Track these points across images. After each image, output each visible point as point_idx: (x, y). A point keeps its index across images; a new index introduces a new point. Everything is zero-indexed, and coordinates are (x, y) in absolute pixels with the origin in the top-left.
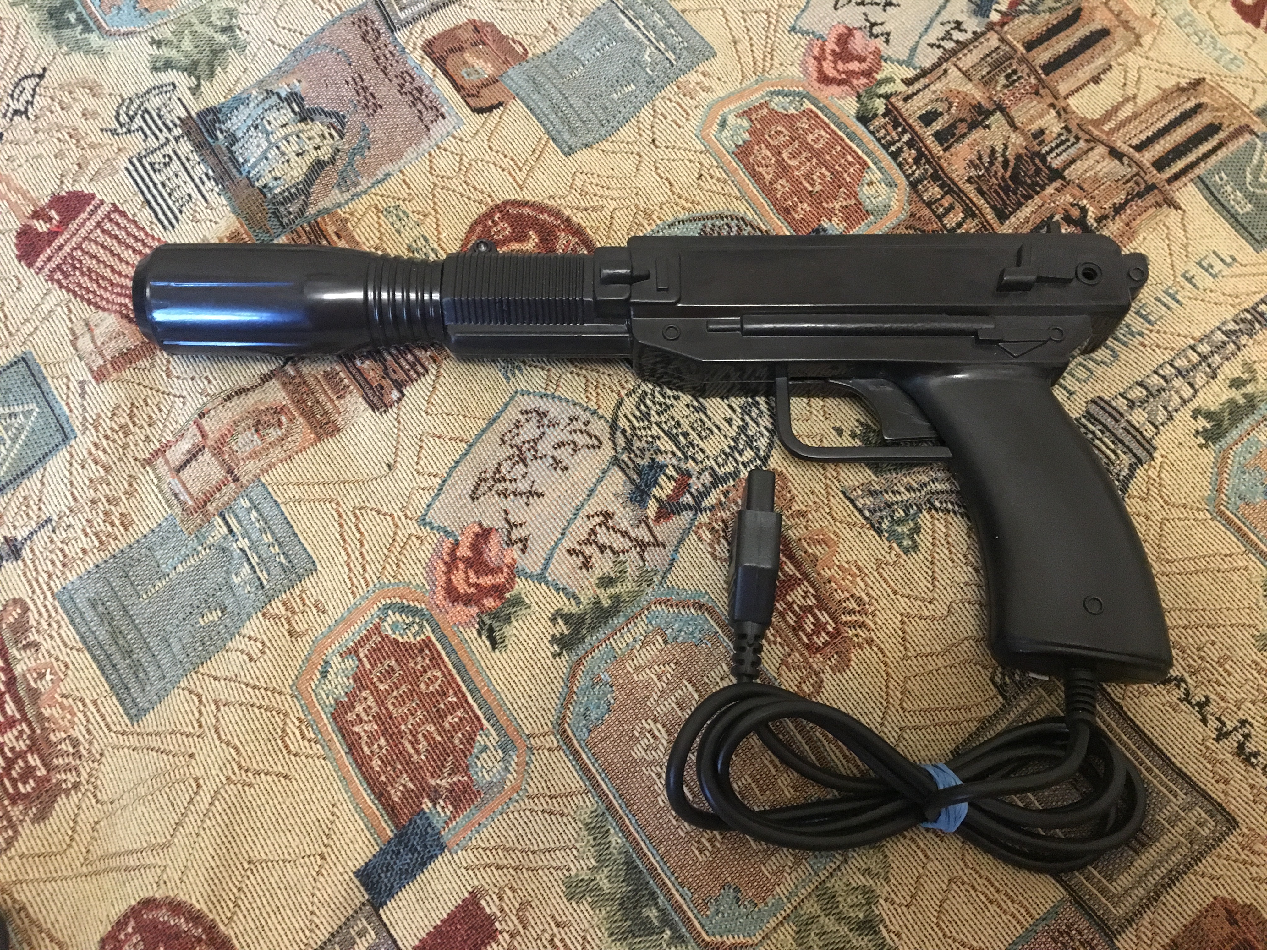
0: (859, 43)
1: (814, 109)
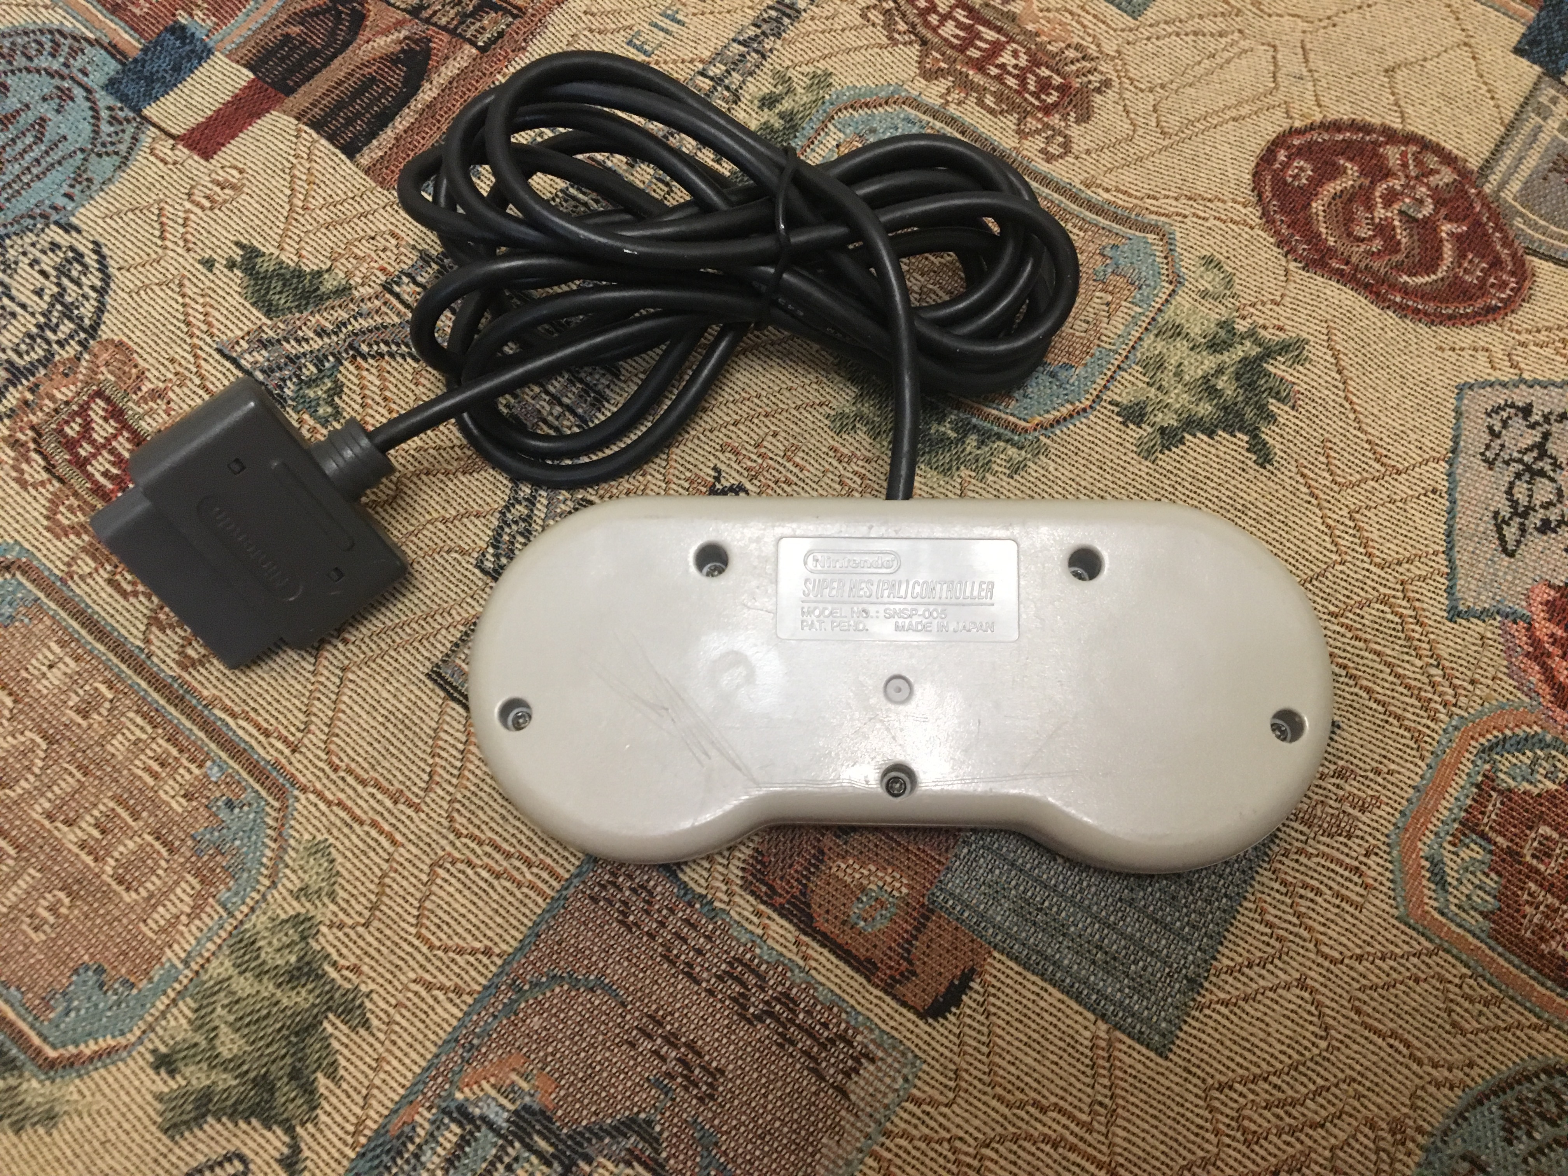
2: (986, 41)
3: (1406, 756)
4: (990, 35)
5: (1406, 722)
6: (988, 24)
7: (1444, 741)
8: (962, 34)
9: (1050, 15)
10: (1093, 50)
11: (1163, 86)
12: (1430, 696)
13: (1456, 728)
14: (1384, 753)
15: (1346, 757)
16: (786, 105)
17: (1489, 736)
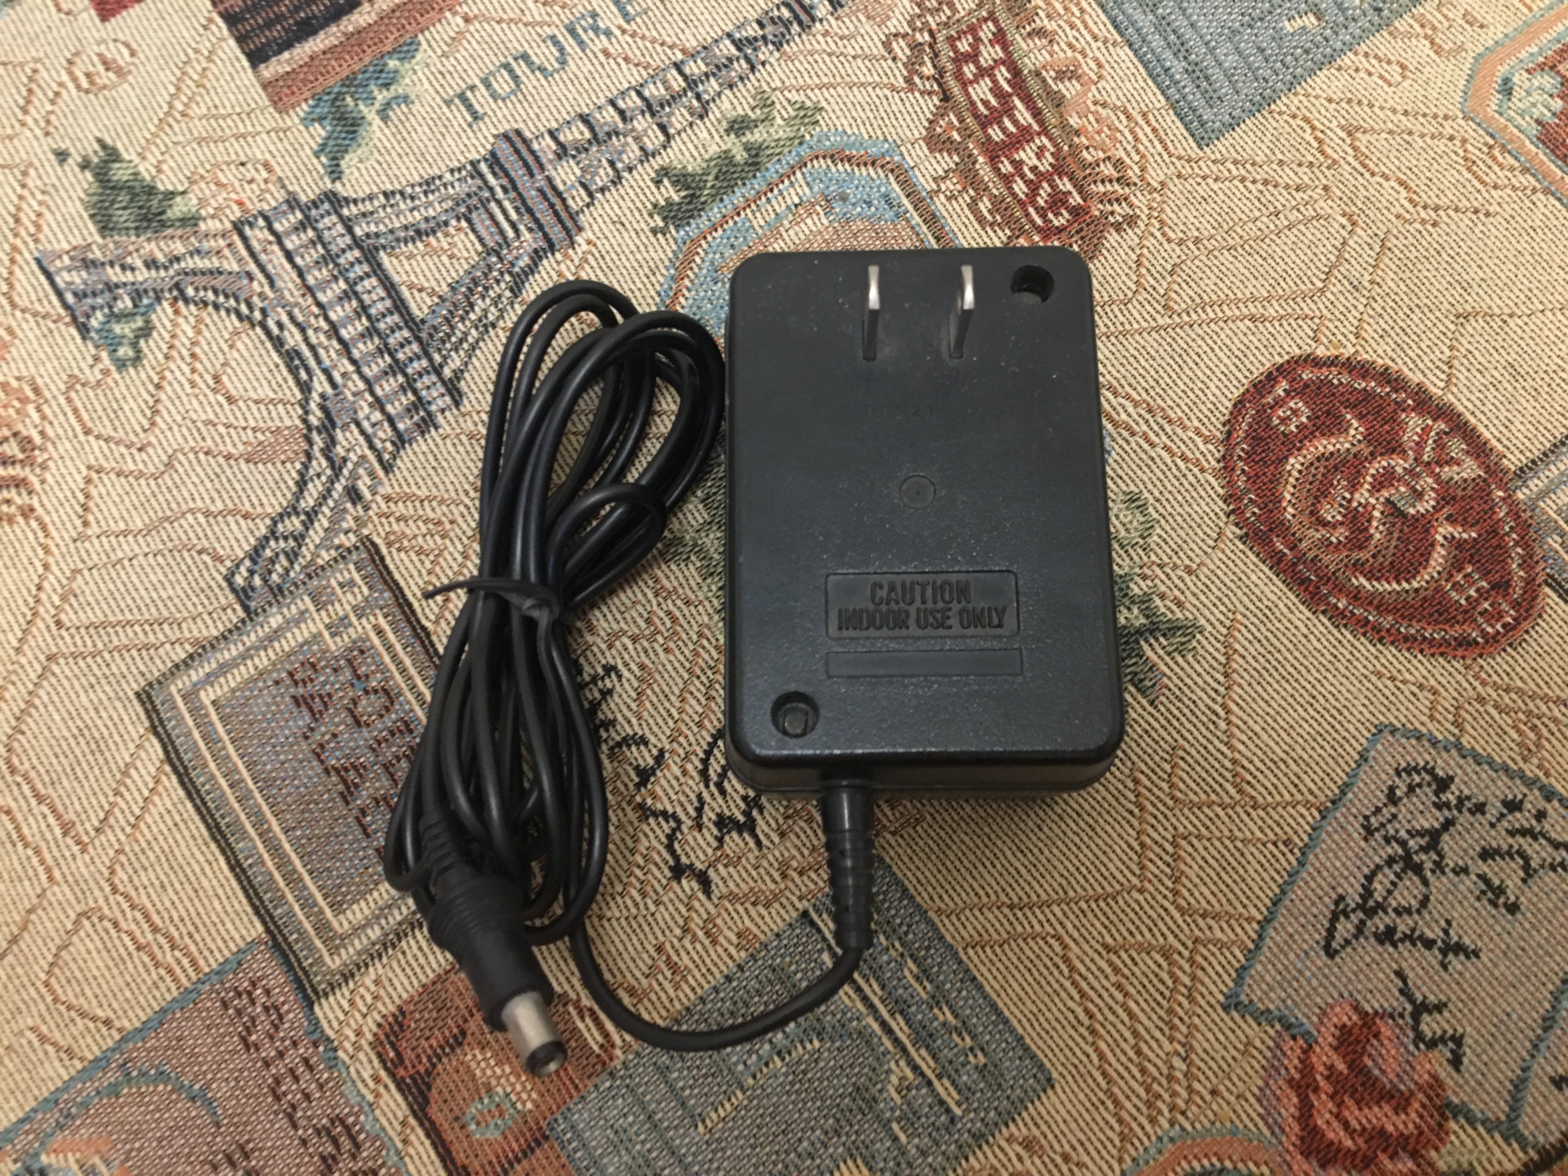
2: (1015, 122)
3: (1104, 1152)
4: (1024, 115)
5: (1124, 1114)
6: (1028, 101)
7: (1153, 1151)
8: (994, 102)
9: (1104, 112)
10: (1133, 173)
11: (1197, 241)
12: (1162, 1092)
13: (1172, 1140)
14: (1083, 1138)
15: (1044, 1127)
16: (756, 136)
17: (1205, 1162)
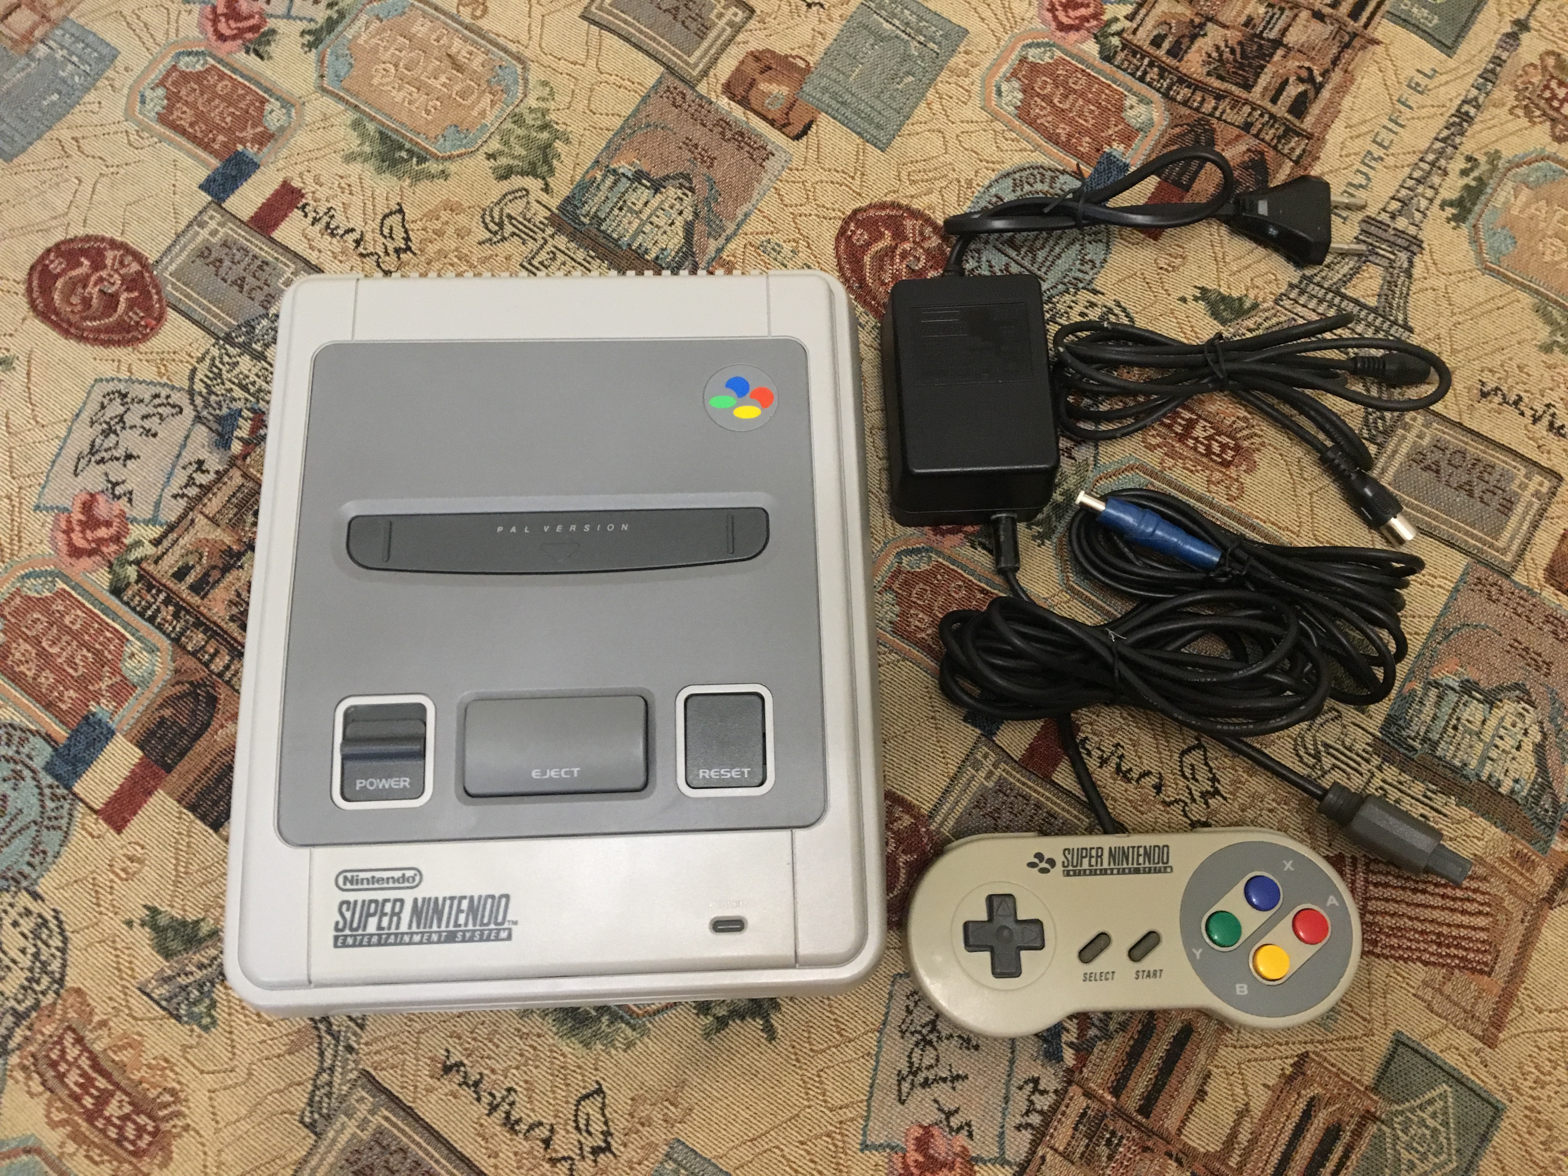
0: (102, 509)
1: (68, 589)
